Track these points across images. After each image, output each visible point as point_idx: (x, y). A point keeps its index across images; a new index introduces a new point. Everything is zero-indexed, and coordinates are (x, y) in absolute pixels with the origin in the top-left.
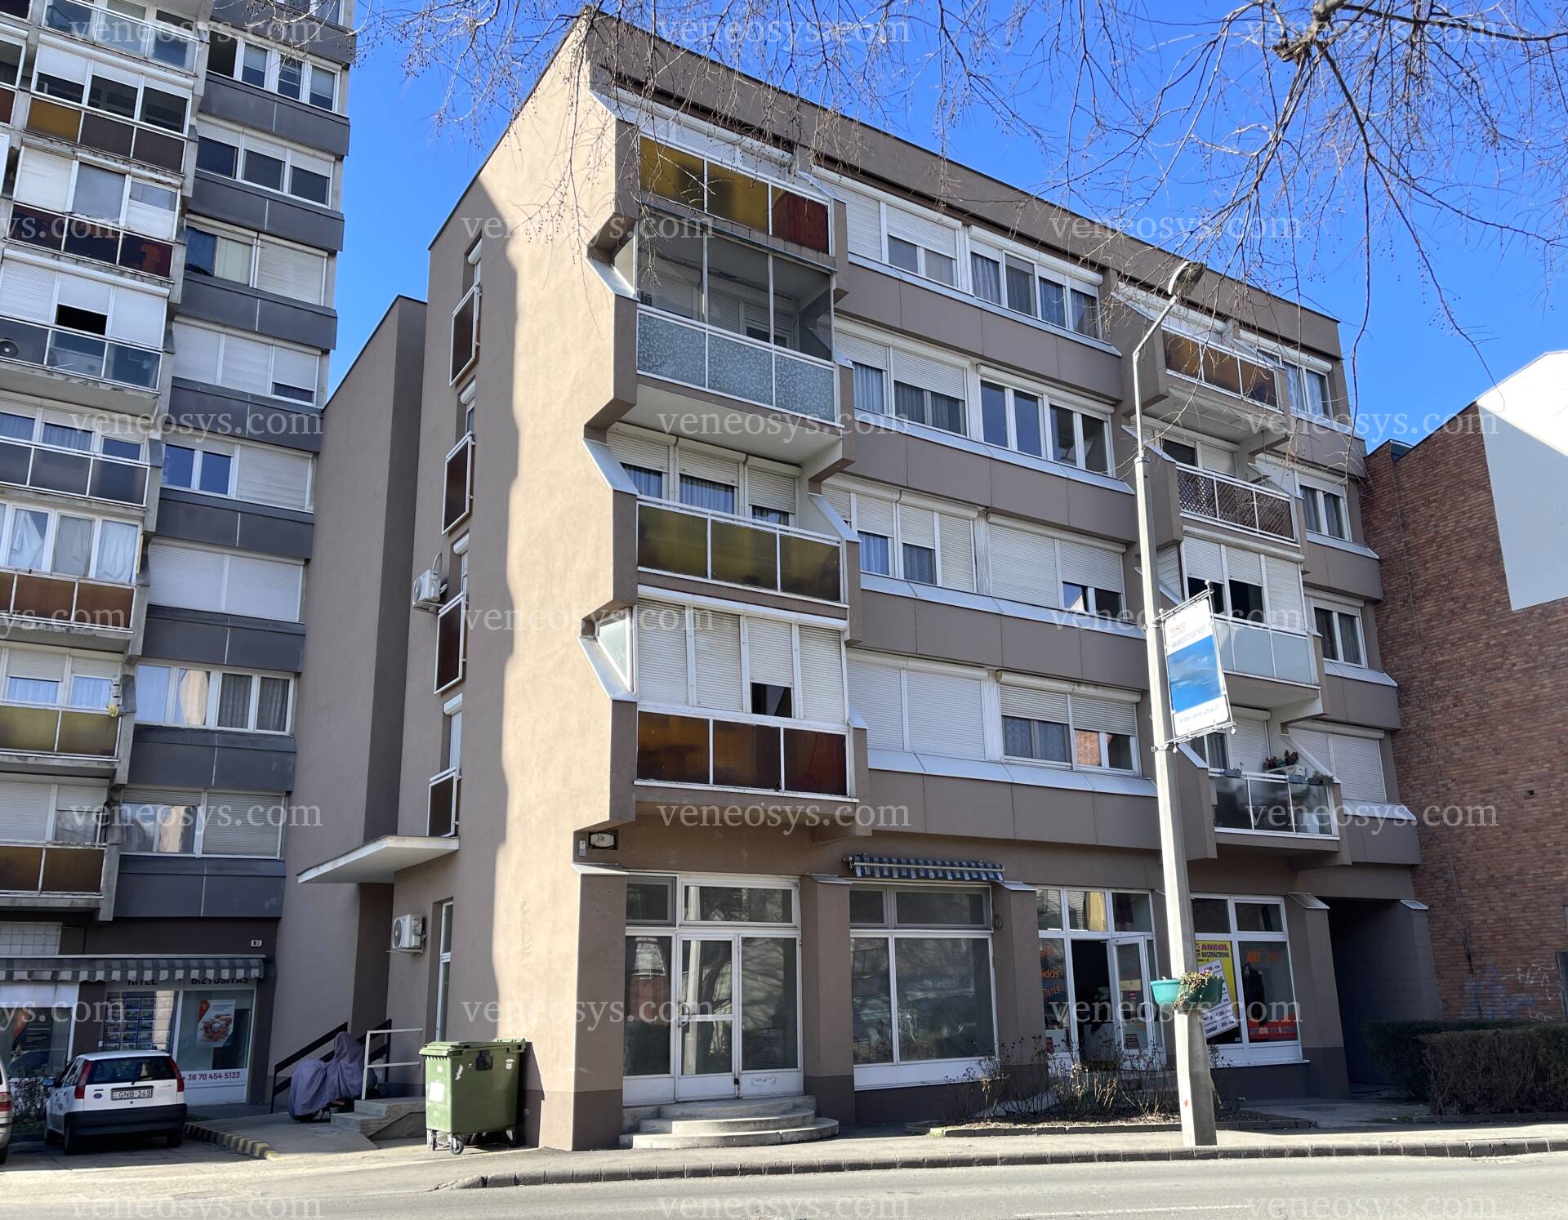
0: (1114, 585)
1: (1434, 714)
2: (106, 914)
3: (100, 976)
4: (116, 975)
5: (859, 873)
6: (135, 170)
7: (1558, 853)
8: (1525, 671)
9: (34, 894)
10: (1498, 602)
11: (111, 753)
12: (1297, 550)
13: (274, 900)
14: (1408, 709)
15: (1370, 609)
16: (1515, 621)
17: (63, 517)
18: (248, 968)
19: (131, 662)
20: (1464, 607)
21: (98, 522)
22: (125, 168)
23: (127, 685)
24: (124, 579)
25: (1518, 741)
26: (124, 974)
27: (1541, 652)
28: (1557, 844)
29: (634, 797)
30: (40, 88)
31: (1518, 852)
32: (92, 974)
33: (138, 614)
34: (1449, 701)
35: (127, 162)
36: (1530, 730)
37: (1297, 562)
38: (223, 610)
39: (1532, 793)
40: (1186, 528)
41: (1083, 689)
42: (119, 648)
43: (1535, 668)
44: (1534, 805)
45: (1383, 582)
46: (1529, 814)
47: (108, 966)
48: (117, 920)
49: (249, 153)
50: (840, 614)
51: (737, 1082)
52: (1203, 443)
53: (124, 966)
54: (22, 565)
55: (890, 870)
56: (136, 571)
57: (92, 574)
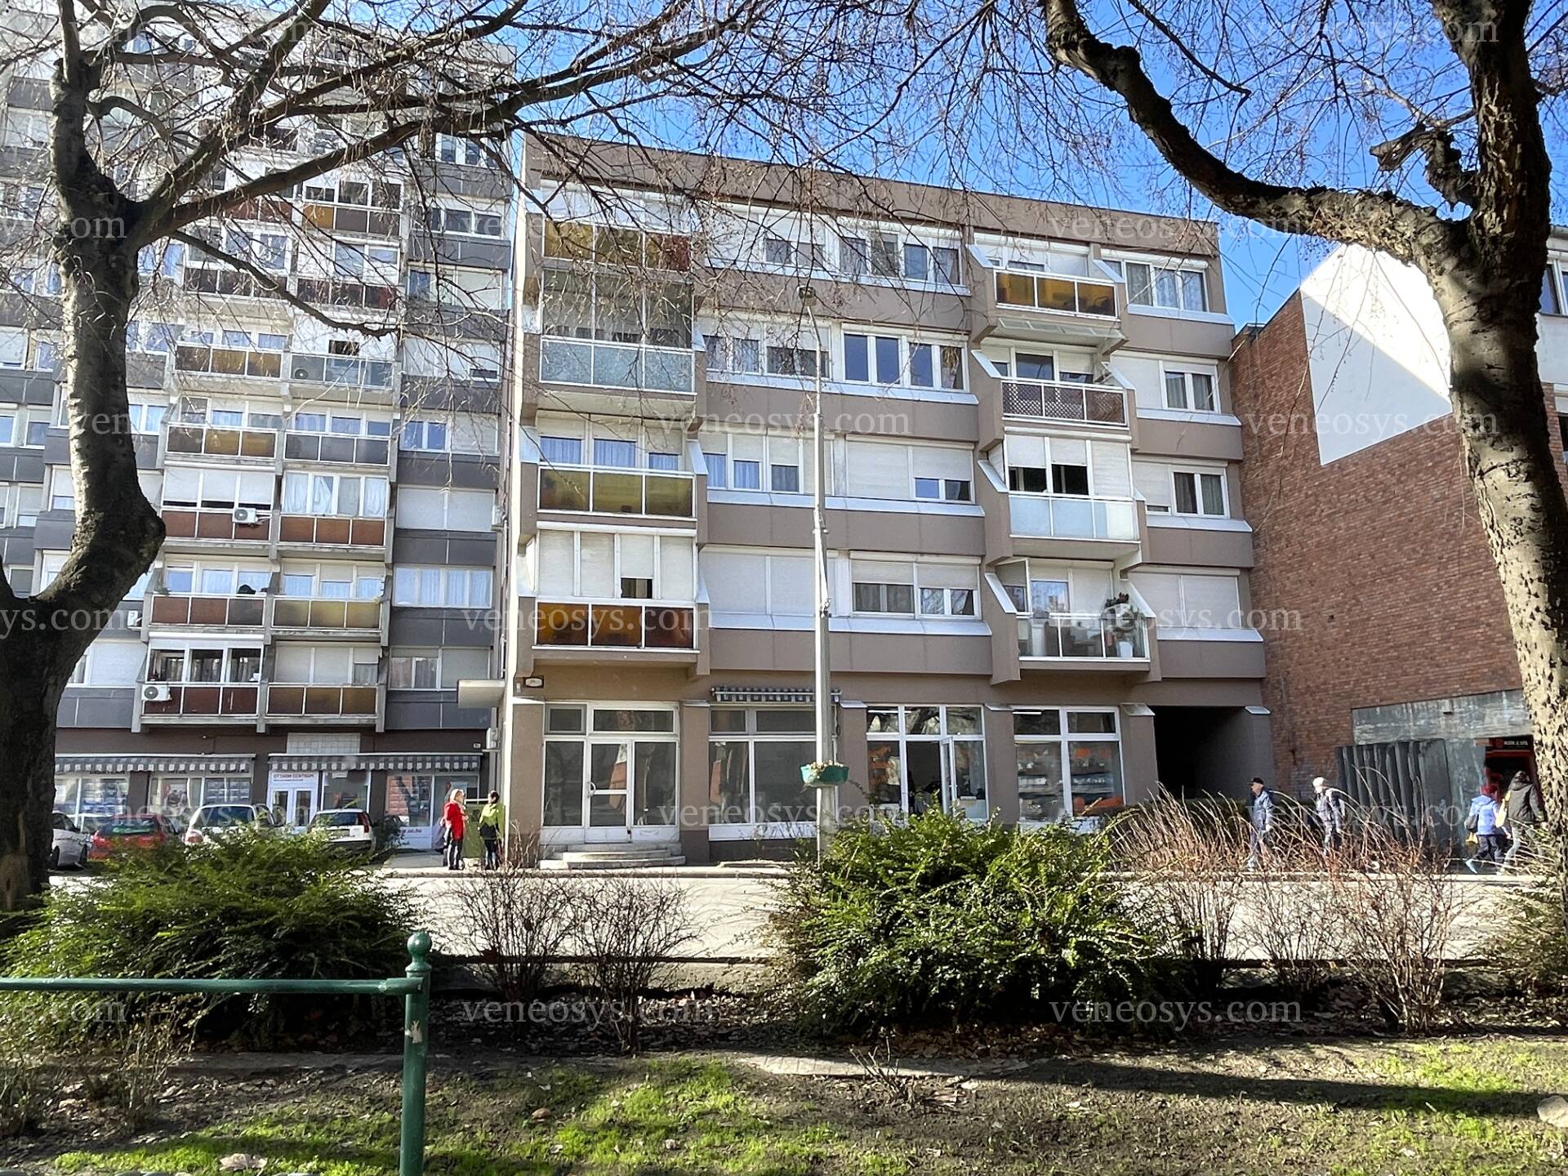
0: (966, 475)
1: (1274, 553)
2: (380, 729)
3: (382, 766)
4: (391, 766)
5: (719, 699)
6: (370, 241)
7: (1348, 666)
8: (1328, 516)
9: (337, 716)
10: (1313, 459)
11: (377, 627)
12: (1126, 433)
13: (485, 718)
14: (1258, 550)
15: (1234, 468)
16: (1323, 474)
17: (342, 478)
18: (470, 762)
19: (391, 567)
20: (1292, 464)
21: (363, 478)
22: (364, 241)
23: (389, 581)
24: (380, 515)
25: (1325, 574)
26: (396, 766)
27: (1339, 500)
28: (1347, 659)
29: (533, 657)
30: (308, 197)
31: (1324, 666)
32: (377, 765)
33: (388, 535)
34: (1283, 543)
35: (365, 236)
36: (1332, 565)
37: (1126, 442)
38: (445, 528)
39: (1332, 617)
40: (1006, 428)
41: (926, 558)
42: (380, 559)
43: (1334, 513)
44: (1334, 627)
45: (1244, 444)
46: (1331, 634)
47: (387, 760)
48: (387, 731)
49: (447, 210)
50: (692, 525)
51: (629, 832)
52: (1059, 351)
53: (396, 760)
54: (320, 511)
55: (745, 696)
56: (387, 508)
57: (361, 514)
